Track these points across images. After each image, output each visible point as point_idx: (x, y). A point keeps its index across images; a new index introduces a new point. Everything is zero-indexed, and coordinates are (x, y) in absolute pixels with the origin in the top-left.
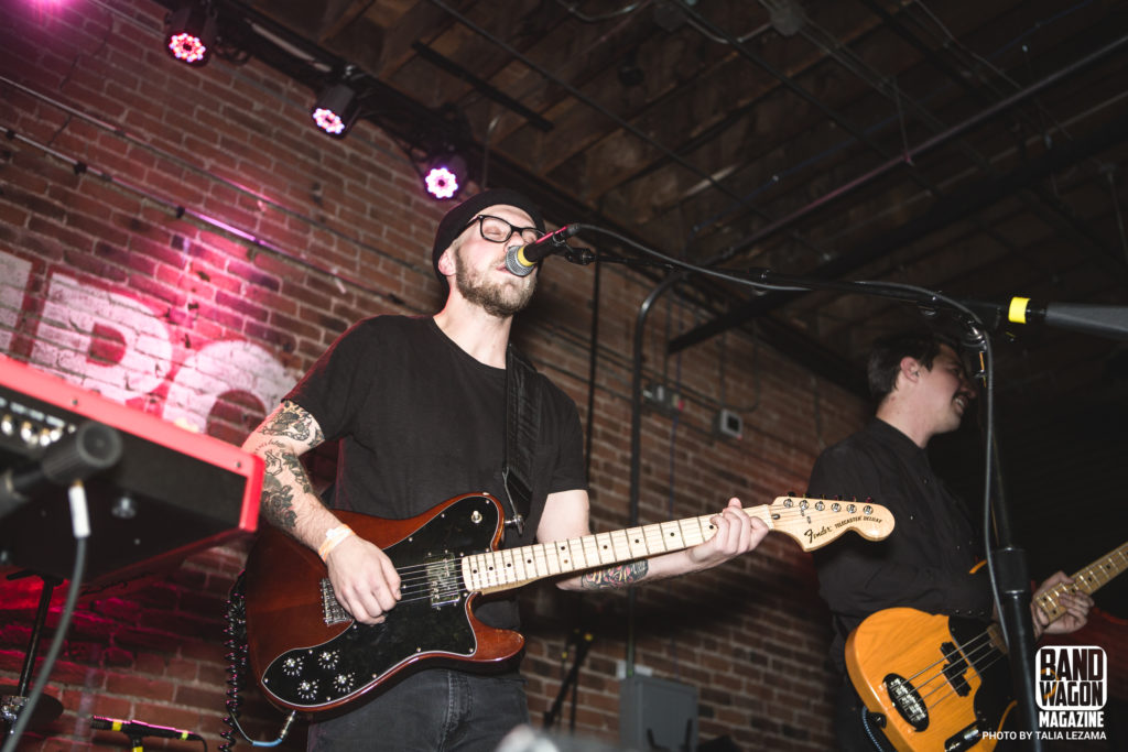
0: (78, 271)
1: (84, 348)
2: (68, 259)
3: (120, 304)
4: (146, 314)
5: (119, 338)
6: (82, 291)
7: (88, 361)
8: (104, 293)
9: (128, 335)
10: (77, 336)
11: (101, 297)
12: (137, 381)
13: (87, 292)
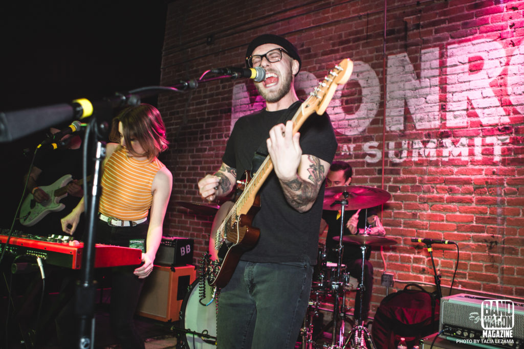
0: (457, 40)
1: (467, 70)
2: (452, 38)
3: (477, 44)
4: (490, 42)
5: (481, 59)
6: (461, 46)
7: (469, 74)
8: (469, 43)
9: (483, 55)
10: (463, 66)
11: (469, 45)
12: (492, 73)
13: (463, 46)
